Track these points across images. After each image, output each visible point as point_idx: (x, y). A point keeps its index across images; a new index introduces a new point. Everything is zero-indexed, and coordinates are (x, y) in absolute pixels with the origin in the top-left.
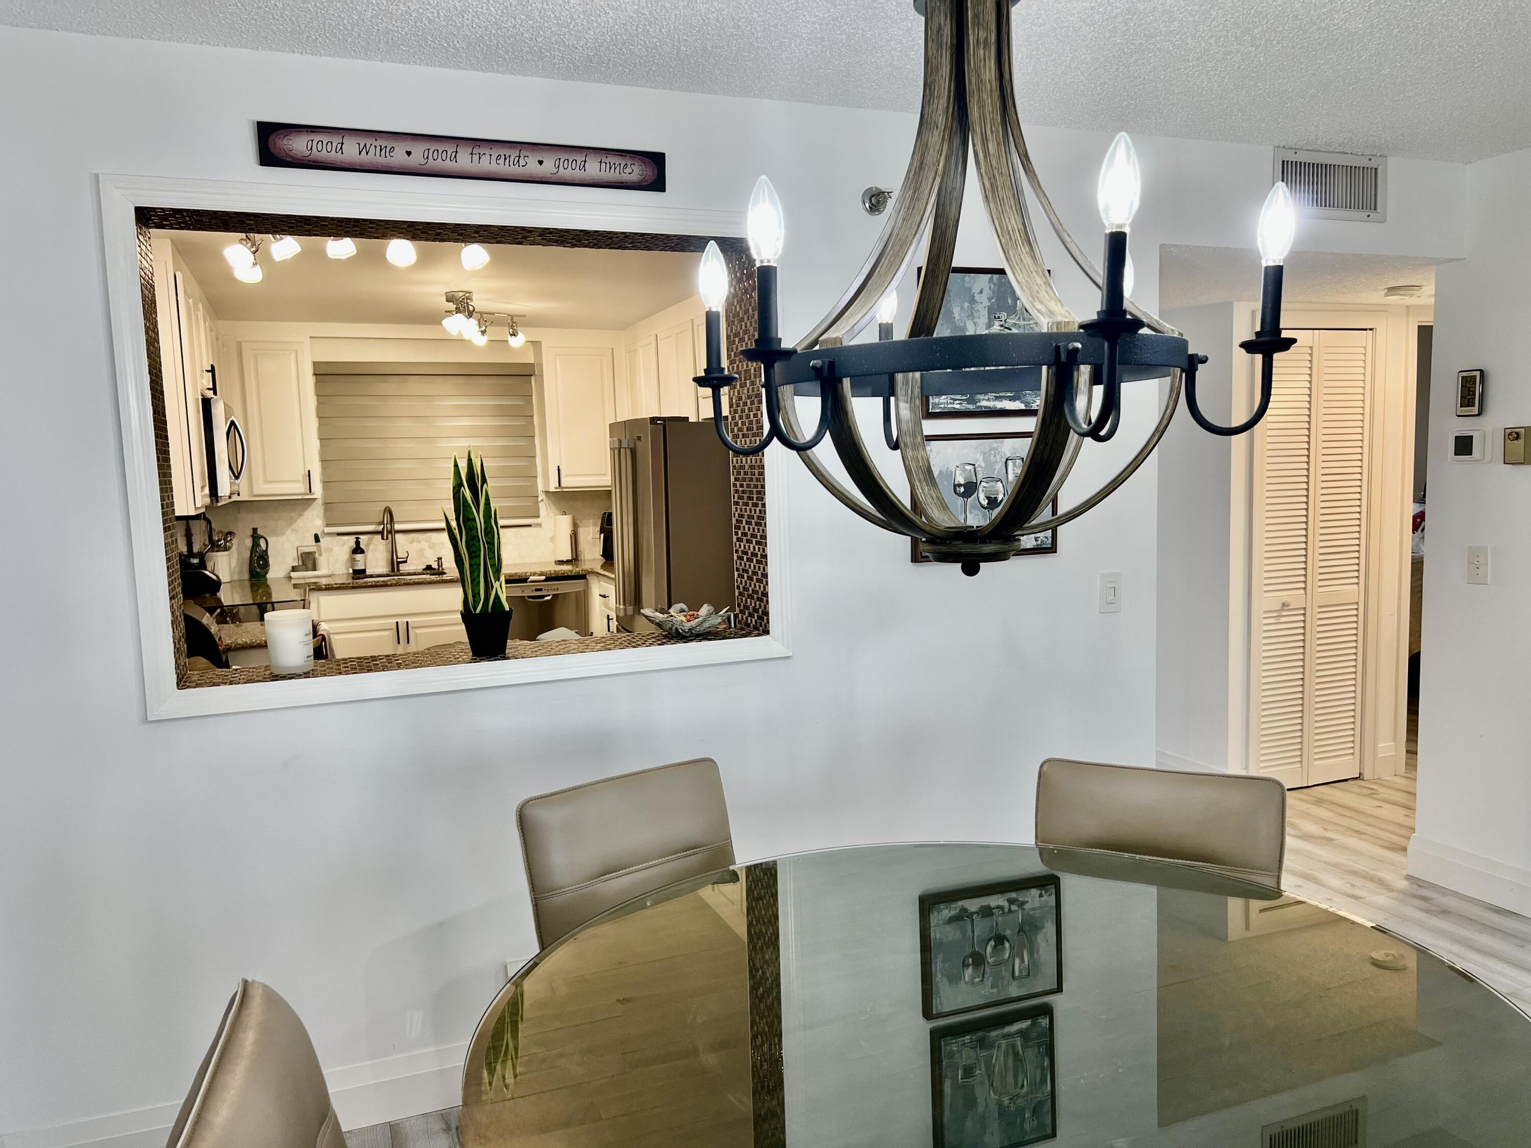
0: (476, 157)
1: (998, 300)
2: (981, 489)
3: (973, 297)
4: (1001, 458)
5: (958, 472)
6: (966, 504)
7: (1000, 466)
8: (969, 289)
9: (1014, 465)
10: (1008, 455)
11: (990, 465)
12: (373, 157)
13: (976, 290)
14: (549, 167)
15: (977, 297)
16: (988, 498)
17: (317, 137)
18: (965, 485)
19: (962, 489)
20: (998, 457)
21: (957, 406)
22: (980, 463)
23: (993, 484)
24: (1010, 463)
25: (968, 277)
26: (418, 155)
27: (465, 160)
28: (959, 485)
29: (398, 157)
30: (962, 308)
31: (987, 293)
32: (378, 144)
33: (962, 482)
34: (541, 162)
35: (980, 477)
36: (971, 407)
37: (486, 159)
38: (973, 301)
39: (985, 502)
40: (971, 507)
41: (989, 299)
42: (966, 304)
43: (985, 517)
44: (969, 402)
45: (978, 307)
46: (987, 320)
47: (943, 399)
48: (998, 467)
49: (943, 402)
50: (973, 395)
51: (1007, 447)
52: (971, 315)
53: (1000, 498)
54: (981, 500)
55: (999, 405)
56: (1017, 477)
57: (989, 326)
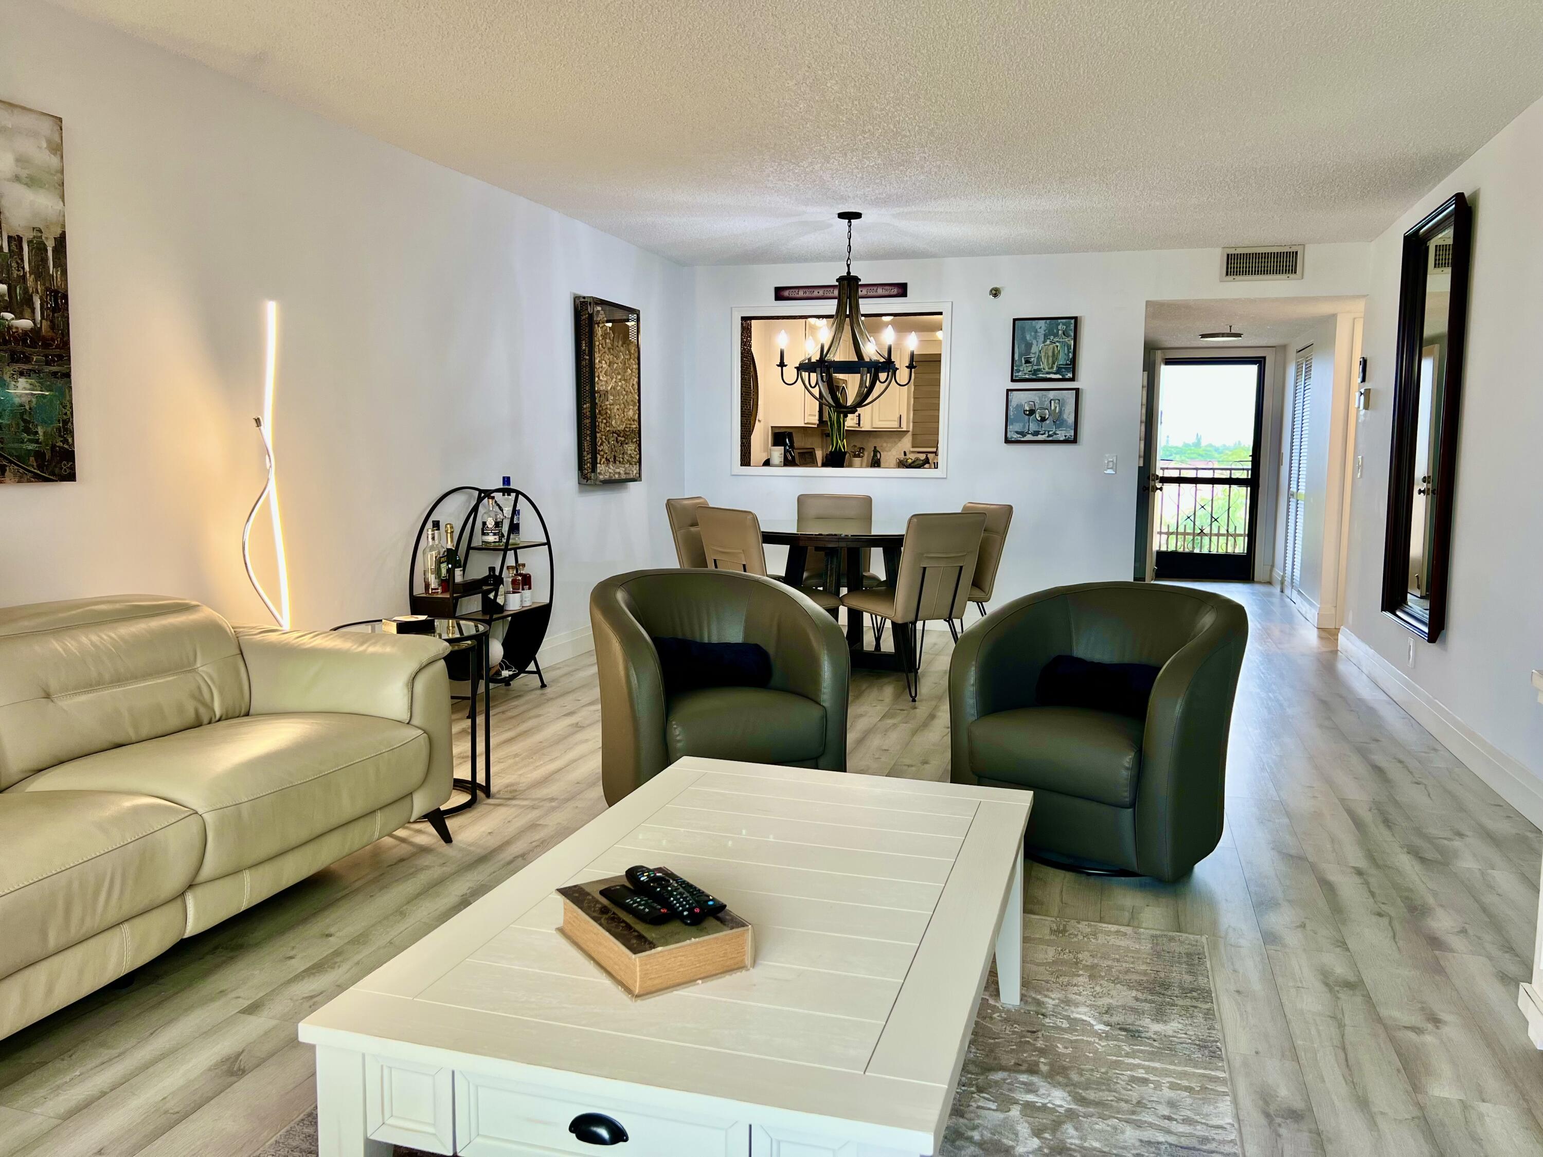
1: (1049, 331)
2: (1037, 413)
3: (1036, 330)
5: (1025, 405)
6: (1029, 419)
8: (1035, 327)
9: (1055, 402)
10: (1052, 398)
11: (1042, 402)
12: (808, 295)
13: (1038, 327)
14: (865, 292)
15: (1039, 330)
16: (1040, 417)
17: (791, 291)
18: (1029, 411)
19: (1028, 413)
21: (1027, 377)
22: (1037, 401)
24: (1053, 402)
25: (1034, 322)
26: (821, 292)
28: (1026, 411)
29: (815, 294)
30: (1031, 335)
31: (1044, 328)
32: (809, 290)
33: (1028, 409)
34: (862, 291)
35: (1037, 407)
36: (1034, 377)
38: (1036, 332)
39: (1039, 419)
40: (1032, 420)
41: (1045, 331)
42: (1033, 334)
43: (1039, 425)
44: (1033, 374)
45: (1039, 334)
46: (1043, 340)
47: (1020, 374)
48: (1046, 403)
49: (1020, 375)
50: (1035, 372)
51: (1052, 394)
52: (1035, 338)
53: (1047, 416)
54: (1037, 417)
55: (1048, 376)
56: (1056, 408)
57: (1044, 342)
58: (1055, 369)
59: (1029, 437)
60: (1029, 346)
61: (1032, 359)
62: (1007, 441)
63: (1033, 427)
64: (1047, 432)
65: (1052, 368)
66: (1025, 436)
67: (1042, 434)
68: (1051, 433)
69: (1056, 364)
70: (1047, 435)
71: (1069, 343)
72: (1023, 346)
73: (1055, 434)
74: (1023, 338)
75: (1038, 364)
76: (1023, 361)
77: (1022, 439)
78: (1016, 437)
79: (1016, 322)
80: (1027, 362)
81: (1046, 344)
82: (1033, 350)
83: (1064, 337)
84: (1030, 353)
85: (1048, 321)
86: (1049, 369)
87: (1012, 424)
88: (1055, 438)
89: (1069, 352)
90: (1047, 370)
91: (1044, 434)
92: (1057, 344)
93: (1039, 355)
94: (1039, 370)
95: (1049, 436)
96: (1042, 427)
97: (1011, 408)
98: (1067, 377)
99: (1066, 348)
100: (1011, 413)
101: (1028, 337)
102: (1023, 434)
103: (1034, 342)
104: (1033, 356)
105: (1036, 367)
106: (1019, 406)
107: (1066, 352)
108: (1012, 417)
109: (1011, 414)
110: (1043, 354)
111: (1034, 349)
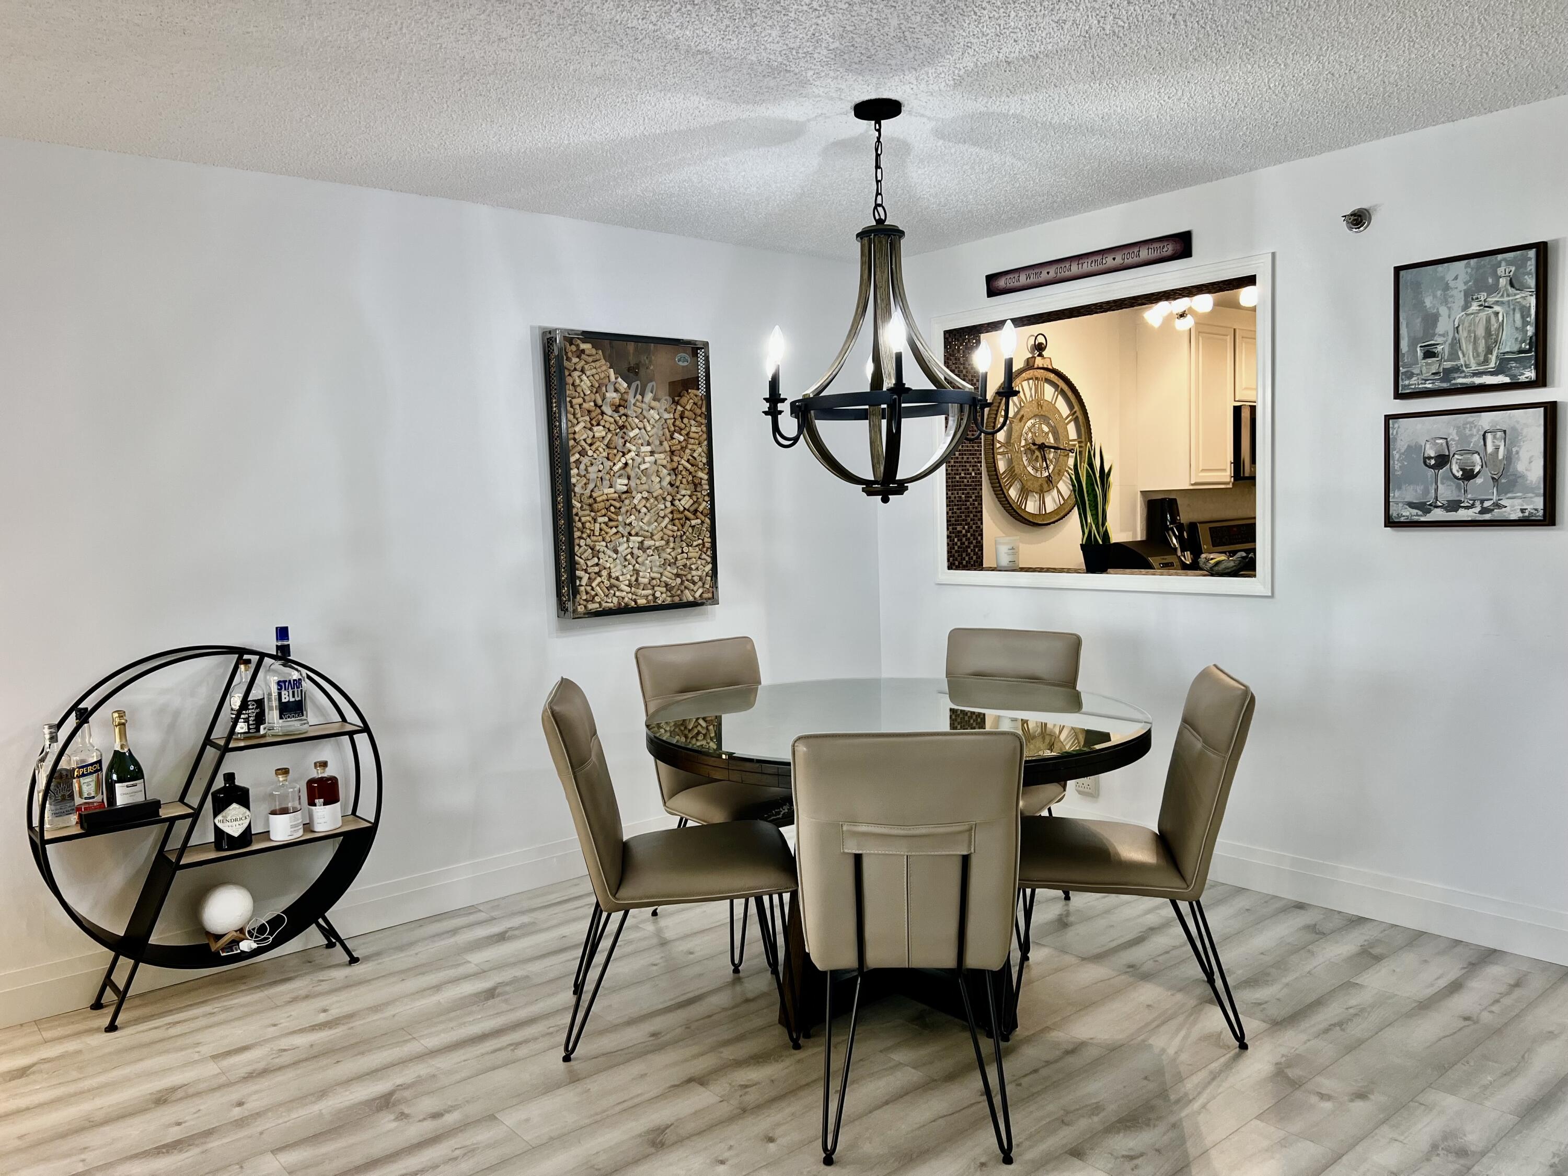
0: (1080, 266)
1: (1476, 281)
2: (1454, 461)
3: (1447, 284)
4: (1479, 430)
5: (1428, 446)
6: (1436, 476)
7: (1476, 440)
8: (1443, 278)
9: (1495, 437)
10: (1487, 428)
11: (1464, 438)
12: (1033, 280)
13: (1449, 277)
14: (1119, 260)
15: (1452, 284)
16: (1462, 469)
17: (1008, 277)
18: (1436, 458)
19: (1433, 462)
20: (1475, 431)
21: (1430, 386)
22: (1454, 436)
23: (1469, 456)
24: (1489, 436)
25: (1440, 268)
26: (1053, 272)
27: (1075, 269)
28: (1430, 458)
29: (1044, 276)
30: (1435, 296)
31: (1463, 277)
32: (1034, 272)
33: (1433, 455)
34: (1114, 259)
35: (1453, 450)
36: (1445, 385)
37: (1085, 265)
38: (1447, 288)
39: (1459, 474)
40: (1443, 478)
41: (1466, 283)
42: (1439, 293)
43: (1458, 487)
44: (1442, 380)
45: (1454, 292)
46: (1462, 303)
47: (1414, 380)
48: (1474, 439)
49: (1414, 383)
50: (1447, 374)
51: (1486, 420)
52: (1445, 301)
53: (1477, 469)
54: (1455, 471)
55: (1478, 381)
56: (1497, 449)
57: (1466, 307)
58: (1492, 365)
59: (1438, 514)
60: (1431, 320)
61: (1440, 348)
62: (1390, 522)
63: (1446, 492)
64: (1478, 503)
65: (1486, 361)
66: (1429, 511)
67: (1467, 508)
68: (1486, 504)
69: (1495, 354)
70: (1478, 509)
71: (1524, 303)
72: (1418, 321)
73: (1497, 505)
74: (1419, 305)
75: (1454, 356)
76: (1420, 354)
77: (1423, 519)
78: (1408, 513)
79: (1402, 273)
80: (1429, 354)
81: (1470, 311)
82: (1440, 329)
83: (1511, 290)
84: (1434, 335)
85: (1473, 262)
86: (1479, 365)
87: (1400, 488)
88: (1497, 514)
89: (1525, 323)
90: (1474, 367)
91: (1472, 506)
92: (1497, 308)
93: (1454, 338)
94: (1457, 369)
95: (1484, 511)
96: (1466, 491)
97: (1395, 454)
98: (1522, 379)
99: (1518, 316)
100: (1396, 465)
101: (1428, 302)
102: (1424, 507)
103: (1443, 311)
104: (1439, 340)
105: (1448, 365)
106: (1414, 449)
107: (1519, 323)
108: (1399, 473)
109: (1397, 467)
110: (1463, 334)
111: (1444, 325)
